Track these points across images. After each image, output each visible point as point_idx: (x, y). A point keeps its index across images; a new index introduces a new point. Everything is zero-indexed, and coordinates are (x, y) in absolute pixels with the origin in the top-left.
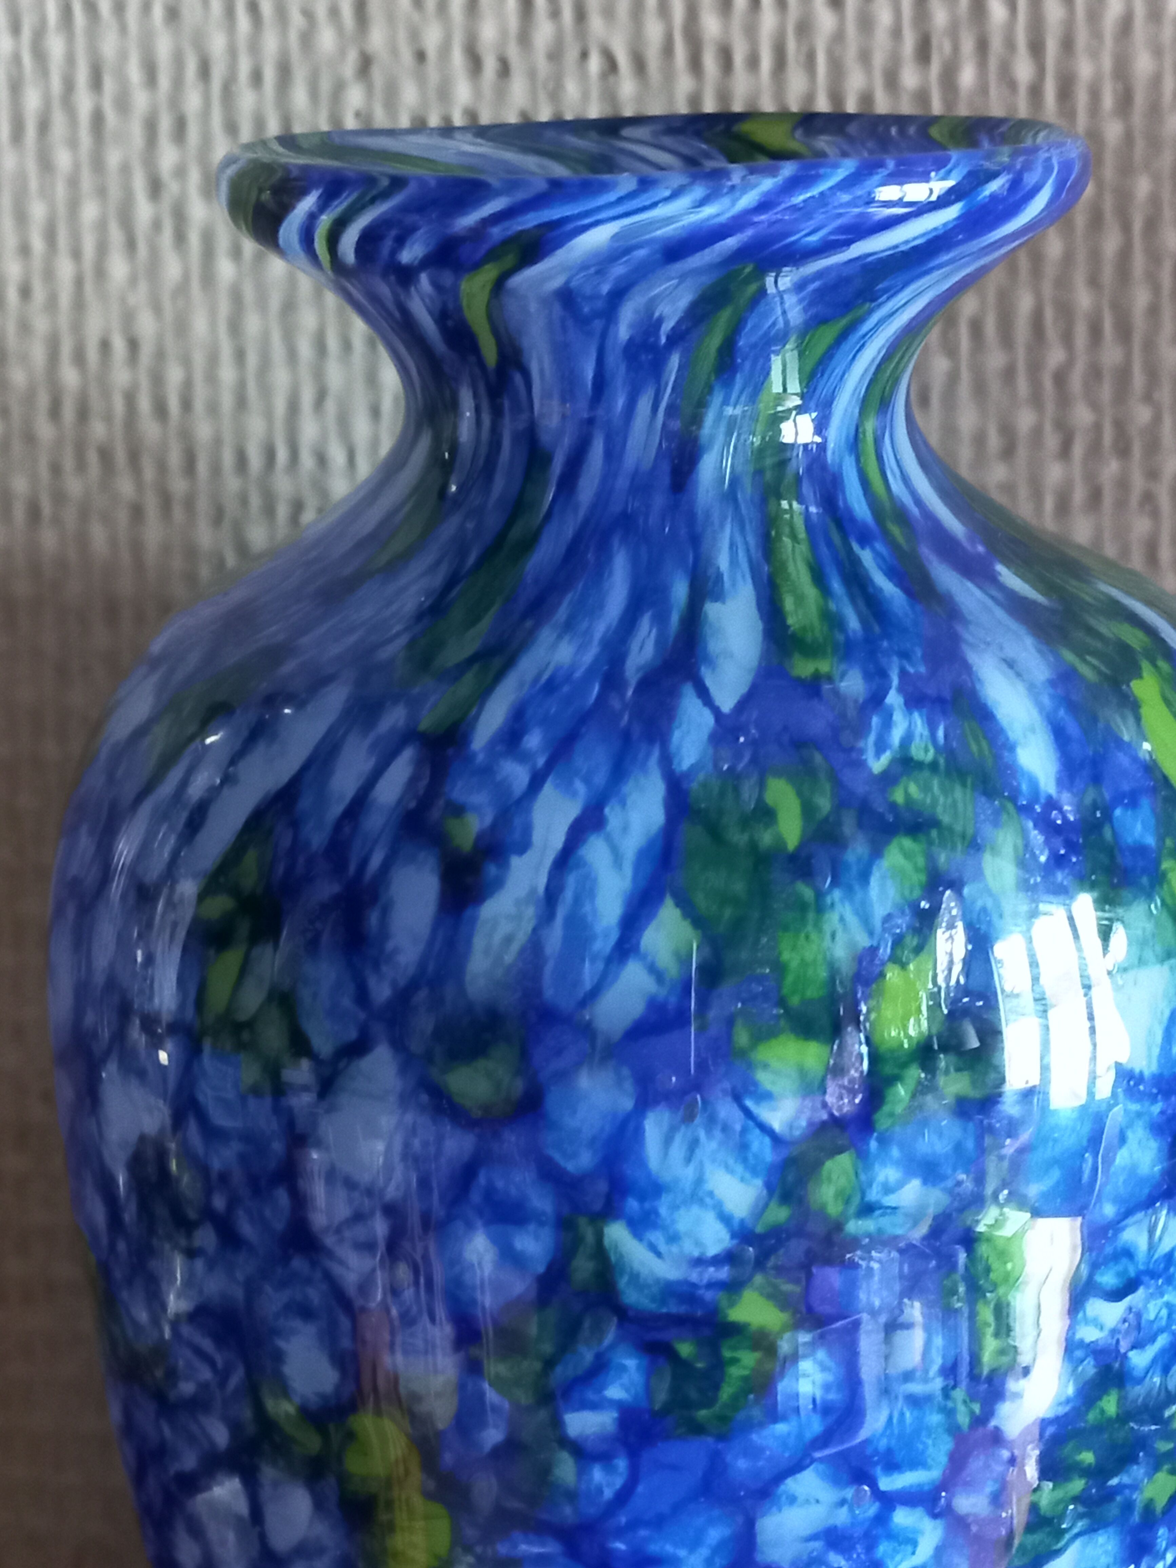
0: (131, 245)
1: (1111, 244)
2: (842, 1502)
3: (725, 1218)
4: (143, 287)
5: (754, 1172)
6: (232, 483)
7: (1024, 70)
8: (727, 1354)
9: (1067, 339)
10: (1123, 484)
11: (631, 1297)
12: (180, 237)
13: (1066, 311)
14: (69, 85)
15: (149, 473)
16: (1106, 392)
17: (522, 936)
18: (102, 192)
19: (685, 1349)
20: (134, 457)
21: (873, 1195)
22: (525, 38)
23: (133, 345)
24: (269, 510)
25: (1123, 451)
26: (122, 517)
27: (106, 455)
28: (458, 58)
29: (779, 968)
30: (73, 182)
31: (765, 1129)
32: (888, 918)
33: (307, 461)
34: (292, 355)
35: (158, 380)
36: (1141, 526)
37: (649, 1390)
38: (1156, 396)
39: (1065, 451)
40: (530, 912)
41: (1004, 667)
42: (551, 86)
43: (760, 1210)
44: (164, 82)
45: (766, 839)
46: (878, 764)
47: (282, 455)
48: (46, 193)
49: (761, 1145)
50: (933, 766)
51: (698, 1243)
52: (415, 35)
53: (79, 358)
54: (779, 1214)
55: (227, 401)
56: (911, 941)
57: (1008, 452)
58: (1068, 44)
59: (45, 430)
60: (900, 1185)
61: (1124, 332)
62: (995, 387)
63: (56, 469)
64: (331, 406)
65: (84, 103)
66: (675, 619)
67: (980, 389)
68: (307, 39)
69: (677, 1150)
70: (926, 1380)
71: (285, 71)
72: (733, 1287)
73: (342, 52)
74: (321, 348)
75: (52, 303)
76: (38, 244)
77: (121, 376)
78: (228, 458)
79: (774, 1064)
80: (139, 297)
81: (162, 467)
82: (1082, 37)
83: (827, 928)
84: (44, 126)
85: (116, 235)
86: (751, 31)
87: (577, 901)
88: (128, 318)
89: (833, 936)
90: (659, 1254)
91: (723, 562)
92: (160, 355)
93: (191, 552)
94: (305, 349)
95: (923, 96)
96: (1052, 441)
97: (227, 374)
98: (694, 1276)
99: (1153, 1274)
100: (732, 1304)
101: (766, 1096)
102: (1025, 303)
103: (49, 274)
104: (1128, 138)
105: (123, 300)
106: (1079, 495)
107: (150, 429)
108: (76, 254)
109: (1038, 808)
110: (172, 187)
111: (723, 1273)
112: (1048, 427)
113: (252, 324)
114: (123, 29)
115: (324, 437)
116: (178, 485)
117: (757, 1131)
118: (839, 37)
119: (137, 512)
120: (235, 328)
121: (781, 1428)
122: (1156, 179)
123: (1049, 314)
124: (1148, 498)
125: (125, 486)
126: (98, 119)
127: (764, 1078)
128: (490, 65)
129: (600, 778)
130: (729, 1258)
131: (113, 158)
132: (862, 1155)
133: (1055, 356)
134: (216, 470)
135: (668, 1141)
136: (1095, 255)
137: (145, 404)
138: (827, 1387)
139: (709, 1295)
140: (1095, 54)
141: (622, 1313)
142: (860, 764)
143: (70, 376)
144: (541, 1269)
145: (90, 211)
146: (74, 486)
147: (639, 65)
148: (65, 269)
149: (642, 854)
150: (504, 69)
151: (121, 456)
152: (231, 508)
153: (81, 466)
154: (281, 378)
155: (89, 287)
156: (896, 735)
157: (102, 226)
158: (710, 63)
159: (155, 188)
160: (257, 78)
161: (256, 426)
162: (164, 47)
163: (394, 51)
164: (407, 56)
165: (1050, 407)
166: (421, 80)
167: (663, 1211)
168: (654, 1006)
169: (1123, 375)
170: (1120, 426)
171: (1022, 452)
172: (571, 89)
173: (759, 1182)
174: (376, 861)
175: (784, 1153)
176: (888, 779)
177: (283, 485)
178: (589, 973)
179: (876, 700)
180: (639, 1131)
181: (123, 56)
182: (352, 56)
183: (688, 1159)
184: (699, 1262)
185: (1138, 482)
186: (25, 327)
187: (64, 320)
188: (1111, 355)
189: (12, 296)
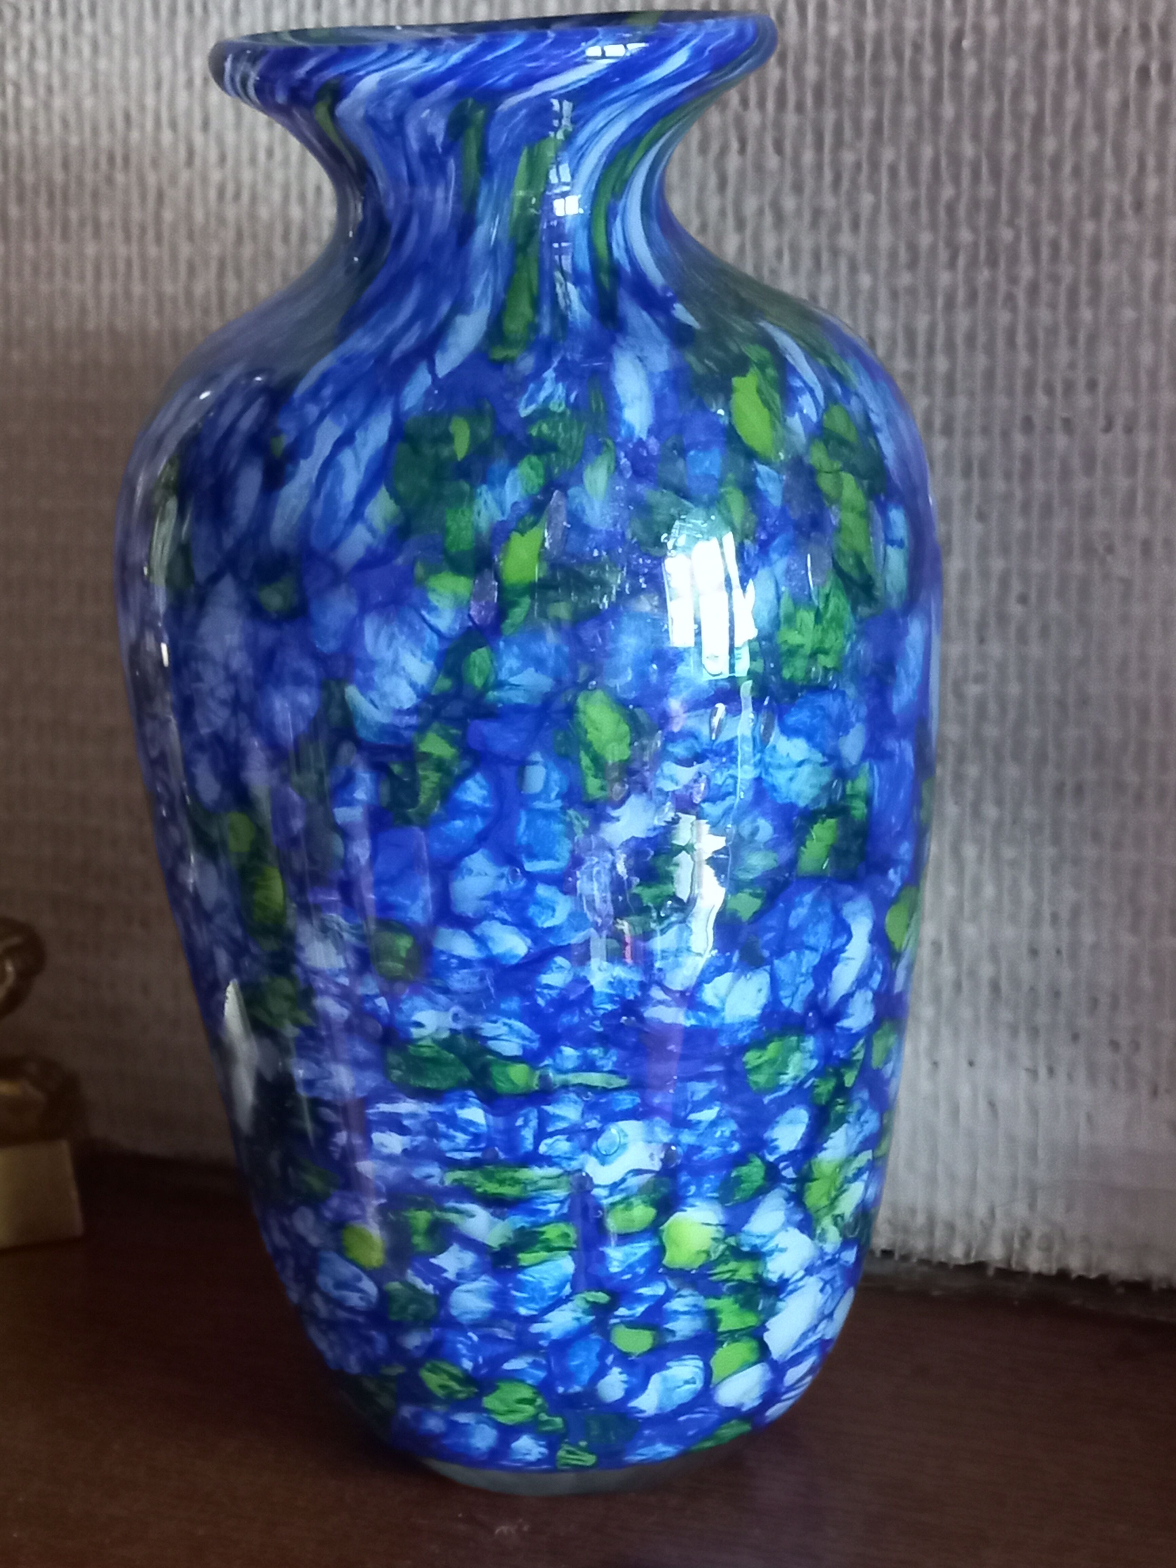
1: (988, 108)
2: (502, 876)
3: (413, 685)
5: (429, 657)
8: (421, 772)
9: (956, 180)
10: (992, 286)
11: (363, 733)
13: (955, 159)
16: (982, 219)
17: (301, 508)
19: (396, 768)
21: (503, 675)
25: (993, 263)
29: (444, 531)
31: (432, 628)
32: (515, 504)
36: (1003, 318)
37: (377, 792)
38: (1017, 221)
39: (952, 264)
40: (307, 493)
41: (637, 361)
43: (433, 680)
45: (445, 452)
46: (524, 412)
49: (430, 638)
50: (562, 414)
51: (398, 700)
54: (445, 684)
56: (530, 519)
57: (913, 264)
60: (520, 671)
62: (905, 215)
66: (434, 325)
67: (894, 218)
69: (383, 640)
70: (548, 801)
72: (421, 729)
79: (440, 590)
83: (476, 508)
87: (333, 486)
89: (479, 513)
90: (376, 706)
91: (477, 292)
96: (943, 255)
98: (397, 721)
99: (718, 754)
100: (422, 740)
101: (432, 609)
102: (927, 152)
104: (1002, 30)
106: (961, 295)
109: (631, 446)
111: (413, 720)
112: (941, 244)
117: (428, 631)
121: (458, 823)
122: (1021, 60)
123: (944, 163)
124: (1010, 298)
127: (433, 598)
129: (357, 415)
130: (415, 710)
132: (495, 650)
133: (947, 192)
135: (377, 635)
136: (977, 118)
138: (484, 799)
139: (406, 734)
141: (360, 745)
142: (515, 411)
144: (312, 714)
149: (372, 460)
156: (542, 395)
165: (943, 230)
167: (376, 678)
168: (370, 550)
169: (994, 206)
170: (992, 244)
171: (923, 264)
173: (431, 663)
174: (233, 464)
175: (446, 645)
176: (530, 420)
178: (335, 530)
179: (537, 376)
180: (361, 630)
183: (389, 646)
184: (400, 712)
185: (1003, 286)
186: (268, 177)
187: (293, 171)
188: (986, 190)
189: (262, 156)
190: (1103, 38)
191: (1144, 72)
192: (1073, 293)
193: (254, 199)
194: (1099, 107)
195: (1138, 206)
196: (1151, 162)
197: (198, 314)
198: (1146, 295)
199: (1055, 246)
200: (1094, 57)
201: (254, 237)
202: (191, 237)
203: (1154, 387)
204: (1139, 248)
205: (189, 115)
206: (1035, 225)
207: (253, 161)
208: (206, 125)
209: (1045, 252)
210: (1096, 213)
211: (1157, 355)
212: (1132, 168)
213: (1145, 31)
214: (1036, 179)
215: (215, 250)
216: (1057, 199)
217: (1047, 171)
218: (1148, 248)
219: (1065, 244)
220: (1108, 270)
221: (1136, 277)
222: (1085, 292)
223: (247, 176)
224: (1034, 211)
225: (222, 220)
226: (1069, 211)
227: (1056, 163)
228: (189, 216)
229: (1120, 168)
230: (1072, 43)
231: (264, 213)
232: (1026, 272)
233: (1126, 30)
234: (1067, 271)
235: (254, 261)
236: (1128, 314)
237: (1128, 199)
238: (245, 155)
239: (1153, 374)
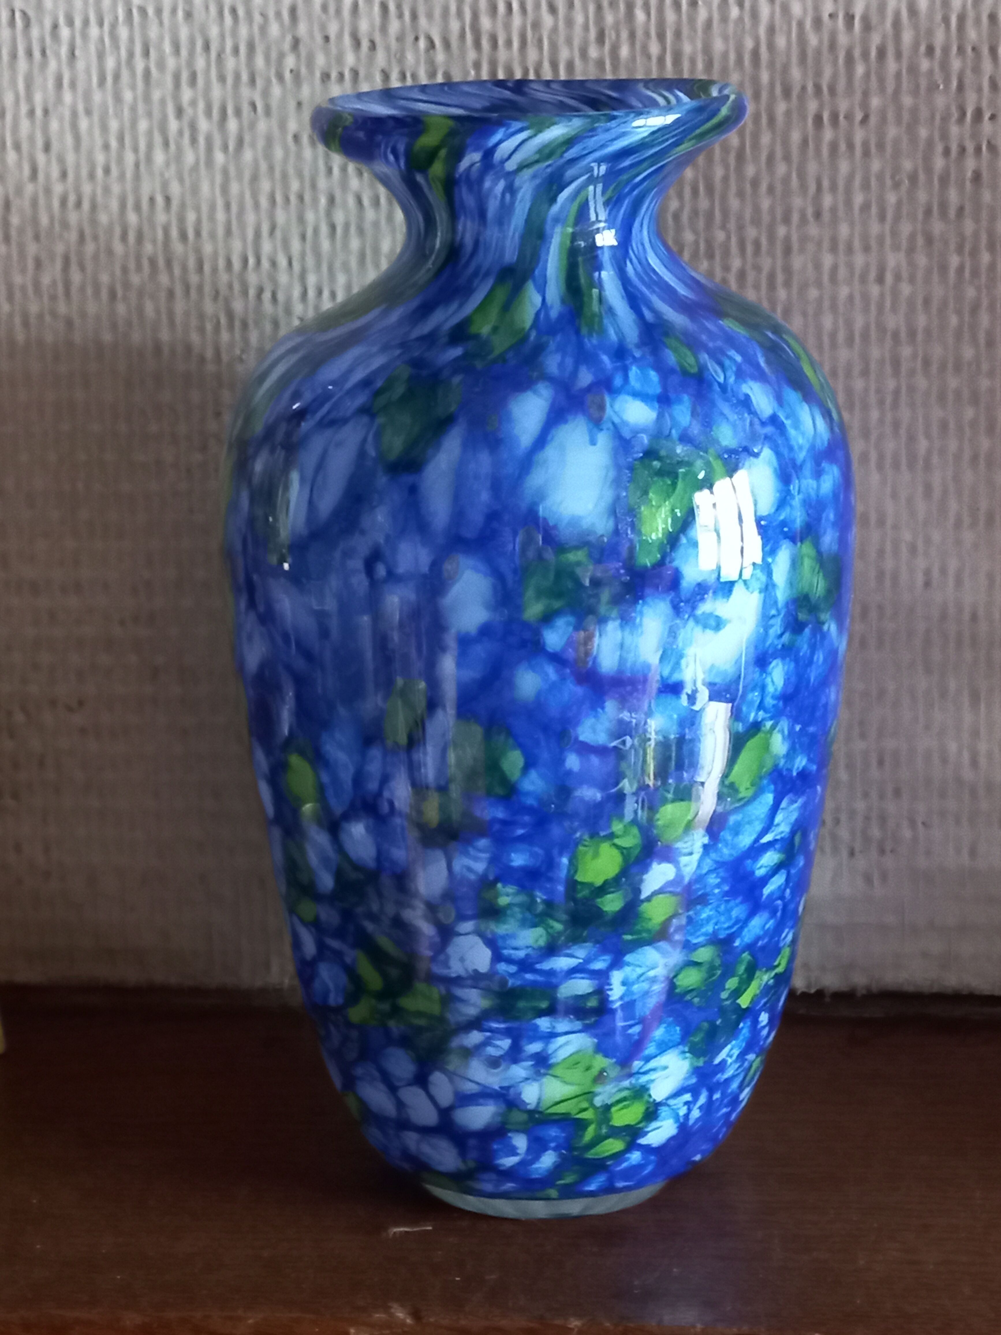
0: (166, 144)
4: (173, 168)
6: (224, 277)
7: (654, 49)
12: (194, 141)
14: (131, 55)
15: (177, 271)
16: (701, 224)
18: (149, 114)
20: (169, 263)
22: (384, 28)
23: (168, 200)
24: (245, 292)
25: (710, 256)
26: (163, 295)
27: (153, 262)
28: (347, 40)
30: (133, 109)
33: (265, 264)
34: (257, 205)
35: (182, 220)
38: (728, 226)
42: (398, 56)
44: (184, 52)
47: (251, 261)
48: (118, 115)
52: (323, 27)
53: (138, 207)
55: (220, 231)
58: (678, 34)
59: (118, 248)
61: (710, 190)
63: (125, 270)
64: (278, 233)
65: (140, 65)
68: (263, 29)
71: (251, 47)
73: (283, 36)
74: (273, 202)
75: (122, 176)
76: (114, 144)
77: (161, 217)
78: (221, 263)
80: (171, 172)
81: (184, 269)
82: (685, 31)
84: (117, 77)
85: (158, 139)
86: (507, 26)
88: (165, 185)
92: (183, 206)
93: (201, 316)
94: (264, 202)
95: (600, 64)
97: (220, 216)
103: (120, 160)
105: (162, 175)
107: (178, 247)
108: (136, 150)
110: (189, 111)
113: (234, 188)
114: (161, 23)
115: (275, 251)
116: (194, 279)
118: (555, 29)
119: (171, 294)
120: (225, 190)
125: (164, 279)
126: (147, 73)
128: (365, 44)
131: (156, 95)
134: (215, 270)
137: (174, 233)
140: (692, 40)
143: (132, 218)
145: (143, 125)
146: (135, 279)
147: (447, 45)
148: (130, 158)
150: (373, 46)
151: (161, 262)
152: (223, 290)
153: (139, 268)
154: (250, 218)
155: (142, 167)
157: (150, 133)
158: (485, 44)
159: (179, 112)
160: (236, 51)
161: (237, 245)
162: (184, 33)
163: (312, 36)
164: (319, 39)
166: (327, 53)
169: (710, 216)
170: (709, 242)
172: (410, 57)
177: (252, 279)
181: (161, 38)
182: (289, 38)
186: (107, 190)
187: (129, 186)
188: (704, 203)
189: (100, 172)
190: (787, 93)
191: (818, 119)
192: (772, 277)
193: (94, 207)
194: (786, 143)
195: (818, 215)
196: (826, 183)
197: (46, 299)
198: (826, 278)
199: (757, 244)
200: (781, 107)
201: (95, 238)
202: (37, 238)
203: (834, 345)
204: (819, 244)
205: (31, 138)
206: (741, 228)
207: (92, 176)
208: (47, 148)
209: (750, 249)
210: (787, 220)
211: (835, 323)
212: (812, 188)
213: (818, 89)
214: (741, 194)
215: (60, 248)
216: (757, 209)
217: (748, 188)
218: (826, 245)
219: (764, 242)
220: (797, 262)
221: (818, 266)
222: (780, 278)
223: (87, 189)
224: (740, 217)
225: (65, 225)
226: (766, 218)
227: (755, 183)
228: (35, 221)
229: (803, 186)
230: (764, 95)
231: (103, 218)
232: (736, 263)
233: (804, 88)
234: (766, 263)
235: (96, 257)
236: (813, 293)
237: (810, 211)
238: (84, 172)
239: (833, 336)
